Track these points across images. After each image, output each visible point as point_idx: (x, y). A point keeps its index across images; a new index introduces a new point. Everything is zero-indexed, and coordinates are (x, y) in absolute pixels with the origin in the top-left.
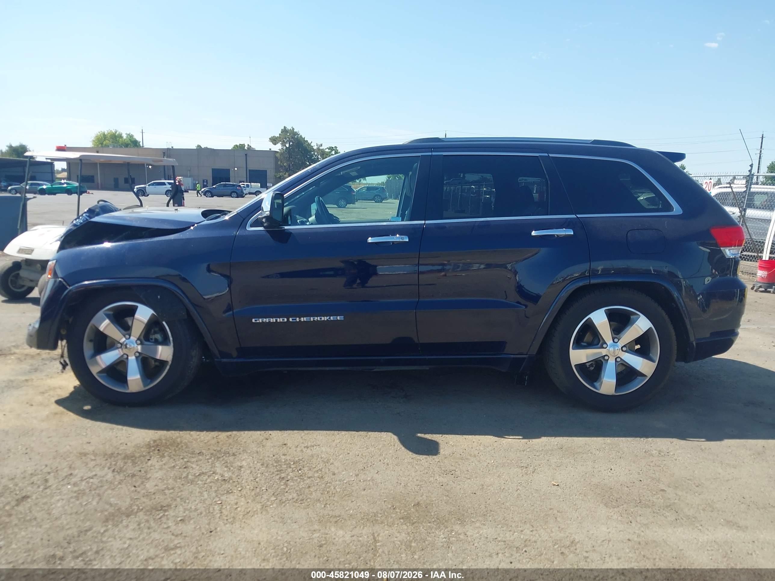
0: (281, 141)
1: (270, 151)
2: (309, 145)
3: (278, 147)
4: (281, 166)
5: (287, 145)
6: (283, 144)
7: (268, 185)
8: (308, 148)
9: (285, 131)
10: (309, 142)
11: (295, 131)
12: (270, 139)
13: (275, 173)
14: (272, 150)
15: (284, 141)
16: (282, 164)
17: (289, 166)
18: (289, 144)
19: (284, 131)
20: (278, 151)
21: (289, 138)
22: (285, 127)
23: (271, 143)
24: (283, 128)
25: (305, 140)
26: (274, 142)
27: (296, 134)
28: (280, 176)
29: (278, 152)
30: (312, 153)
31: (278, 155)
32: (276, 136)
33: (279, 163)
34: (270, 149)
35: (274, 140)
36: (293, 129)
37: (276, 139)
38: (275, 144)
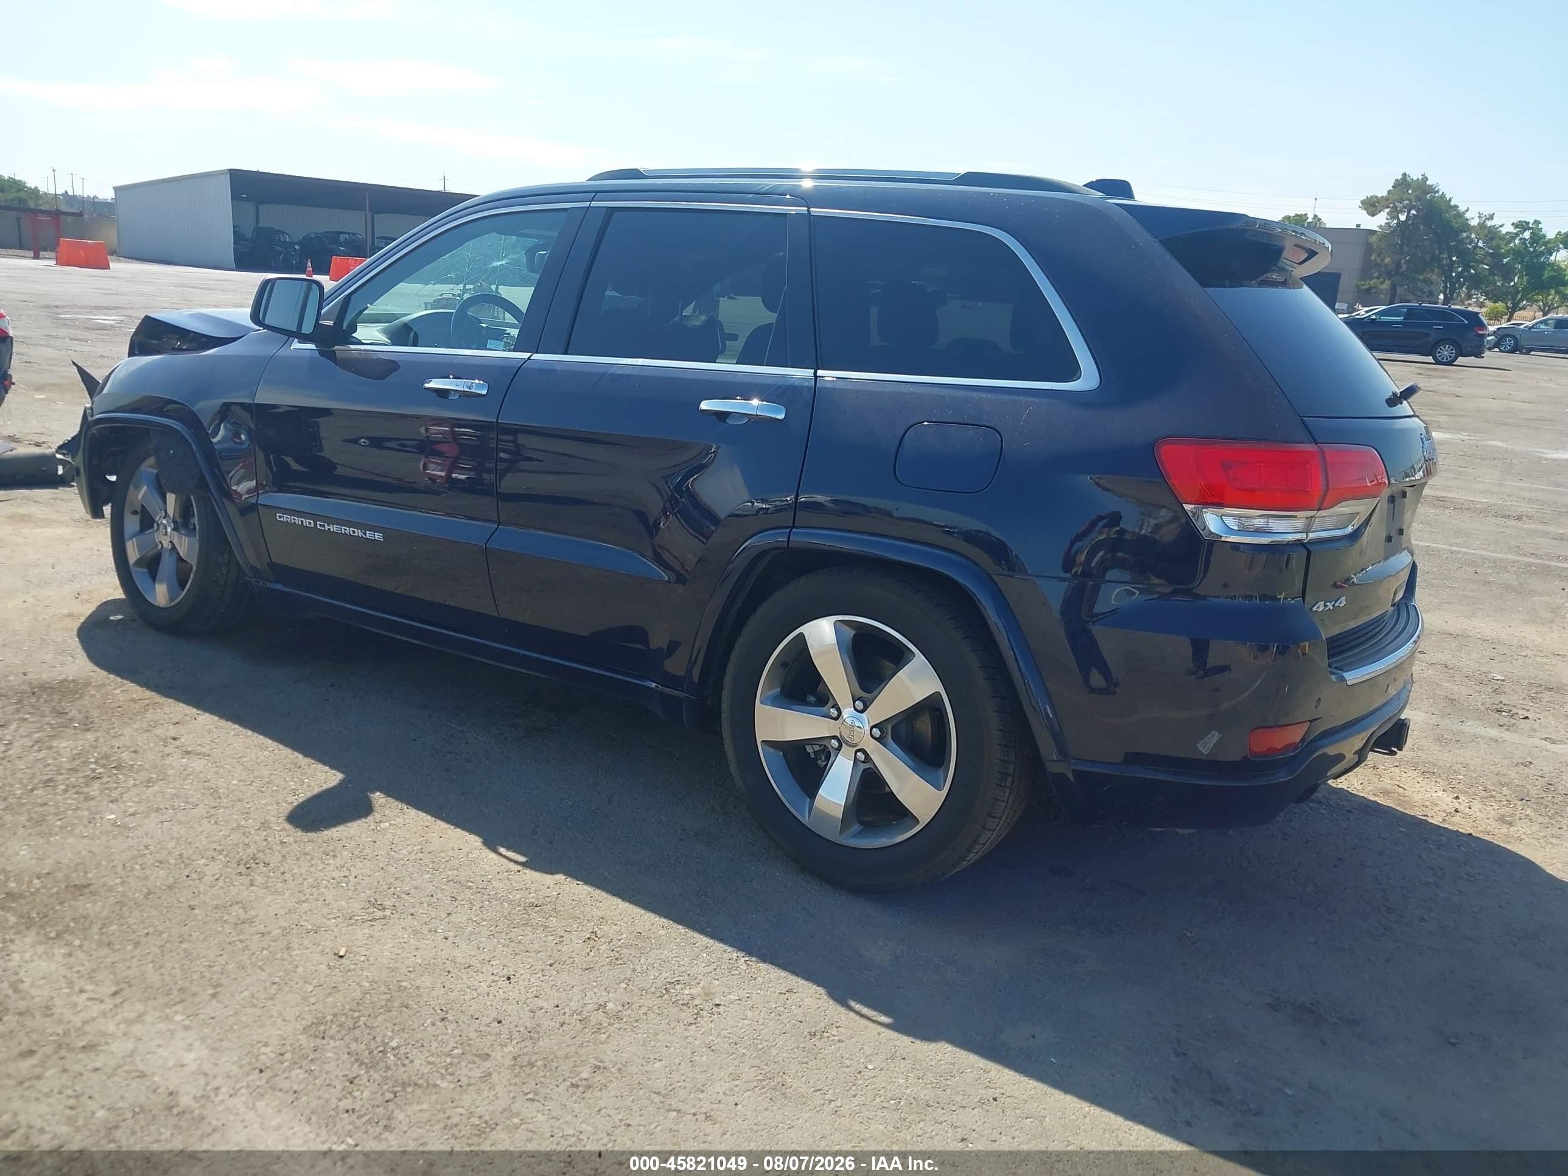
0: (1388, 207)
1: (1358, 230)
2: (1460, 215)
3: (1378, 222)
4: (1378, 265)
5: (1403, 218)
6: (1394, 214)
7: (1337, 306)
8: (1453, 224)
9: (1403, 183)
10: (1462, 208)
11: (1428, 183)
12: (1363, 202)
13: (1360, 280)
14: (1361, 227)
15: (1395, 207)
16: (1379, 260)
17: (1398, 265)
18: (1409, 213)
19: (1400, 185)
20: (1377, 229)
21: (1409, 200)
22: (1404, 175)
23: (1365, 212)
24: (1400, 177)
25: (1452, 203)
26: (1371, 209)
27: (1432, 190)
28: (1370, 288)
29: (1376, 231)
30: (1465, 235)
31: (1373, 239)
32: (1379, 195)
33: (1373, 258)
34: (1358, 226)
35: (1372, 206)
36: (1425, 179)
37: (1378, 202)
38: (1373, 215)
